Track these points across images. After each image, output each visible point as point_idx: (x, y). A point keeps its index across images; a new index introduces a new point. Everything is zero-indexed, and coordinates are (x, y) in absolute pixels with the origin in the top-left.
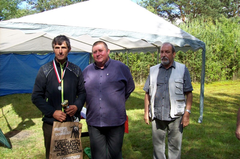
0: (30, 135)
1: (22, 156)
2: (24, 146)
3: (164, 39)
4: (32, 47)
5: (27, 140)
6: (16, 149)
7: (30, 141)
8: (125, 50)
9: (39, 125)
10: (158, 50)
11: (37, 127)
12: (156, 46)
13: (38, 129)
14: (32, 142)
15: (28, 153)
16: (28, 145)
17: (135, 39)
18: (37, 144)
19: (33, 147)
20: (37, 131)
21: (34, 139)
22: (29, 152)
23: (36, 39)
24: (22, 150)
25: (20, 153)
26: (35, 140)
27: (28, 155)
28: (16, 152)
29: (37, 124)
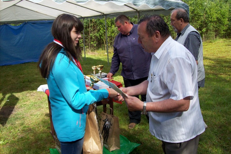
0: (16, 111)
1: (13, 136)
2: (12, 124)
3: (150, 2)
4: (5, 17)
5: (14, 117)
6: (4, 129)
7: (17, 118)
8: (102, 15)
9: (23, 99)
10: (138, 14)
11: (22, 101)
12: (136, 10)
13: (23, 103)
14: (20, 119)
15: (19, 132)
16: (17, 123)
17: (121, 3)
18: (26, 121)
19: (22, 124)
20: (23, 106)
21: (21, 115)
22: (19, 130)
23: (8, 9)
24: (12, 129)
25: (10, 133)
26: (23, 117)
27: (19, 134)
28: (5, 132)
29: (20, 98)
